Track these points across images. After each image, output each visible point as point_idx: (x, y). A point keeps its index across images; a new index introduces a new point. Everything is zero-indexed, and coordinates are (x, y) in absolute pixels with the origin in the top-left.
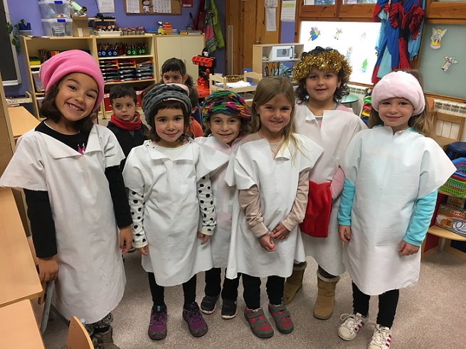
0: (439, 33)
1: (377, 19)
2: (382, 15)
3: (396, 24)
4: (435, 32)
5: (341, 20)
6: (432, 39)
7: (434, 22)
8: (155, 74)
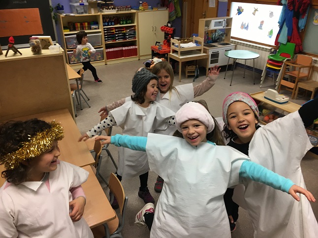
1: (280, 4)
2: (283, 2)
4: (316, 14)
5: (257, 2)
6: (314, 18)
8: (137, 36)
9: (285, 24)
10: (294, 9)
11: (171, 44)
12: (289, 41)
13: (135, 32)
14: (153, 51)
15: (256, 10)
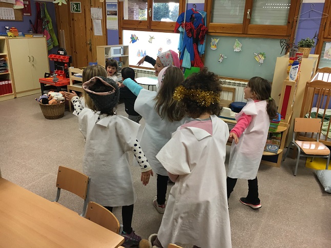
0: (215, 41)
1: (177, 32)
2: (180, 29)
3: (191, 35)
4: (213, 40)
5: (152, 30)
6: (211, 44)
7: (212, 34)
8: (9, 68)
9: (186, 49)
10: (193, 36)
11: (70, 74)
12: (192, 65)
13: (5, 64)
14: (42, 85)
15: (152, 38)
